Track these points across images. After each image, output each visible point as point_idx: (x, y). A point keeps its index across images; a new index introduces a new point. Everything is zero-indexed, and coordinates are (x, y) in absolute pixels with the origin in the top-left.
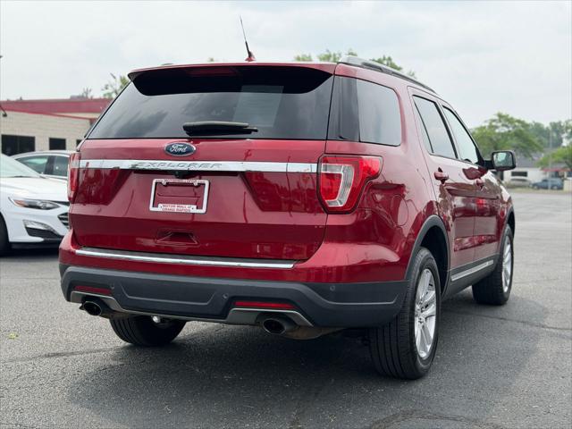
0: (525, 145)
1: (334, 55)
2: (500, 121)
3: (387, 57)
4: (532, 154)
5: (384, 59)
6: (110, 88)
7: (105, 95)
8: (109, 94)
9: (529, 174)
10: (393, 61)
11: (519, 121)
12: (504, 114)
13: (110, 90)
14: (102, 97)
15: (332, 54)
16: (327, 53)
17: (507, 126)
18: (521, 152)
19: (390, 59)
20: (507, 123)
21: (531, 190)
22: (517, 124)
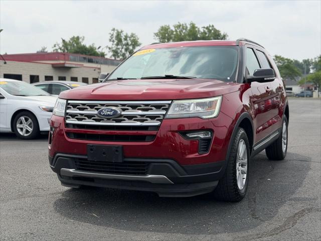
0: (291, 73)
1: (183, 25)
2: (277, 60)
3: (211, 25)
4: (295, 78)
5: (210, 26)
6: (57, 46)
7: (54, 50)
8: (57, 50)
9: (293, 89)
10: (215, 27)
11: (287, 59)
12: (278, 55)
13: (57, 47)
14: (52, 51)
15: (181, 24)
16: (178, 24)
17: (280, 62)
18: (289, 76)
19: (213, 26)
20: (280, 61)
21: (294, 98)
22: (286, 61)
